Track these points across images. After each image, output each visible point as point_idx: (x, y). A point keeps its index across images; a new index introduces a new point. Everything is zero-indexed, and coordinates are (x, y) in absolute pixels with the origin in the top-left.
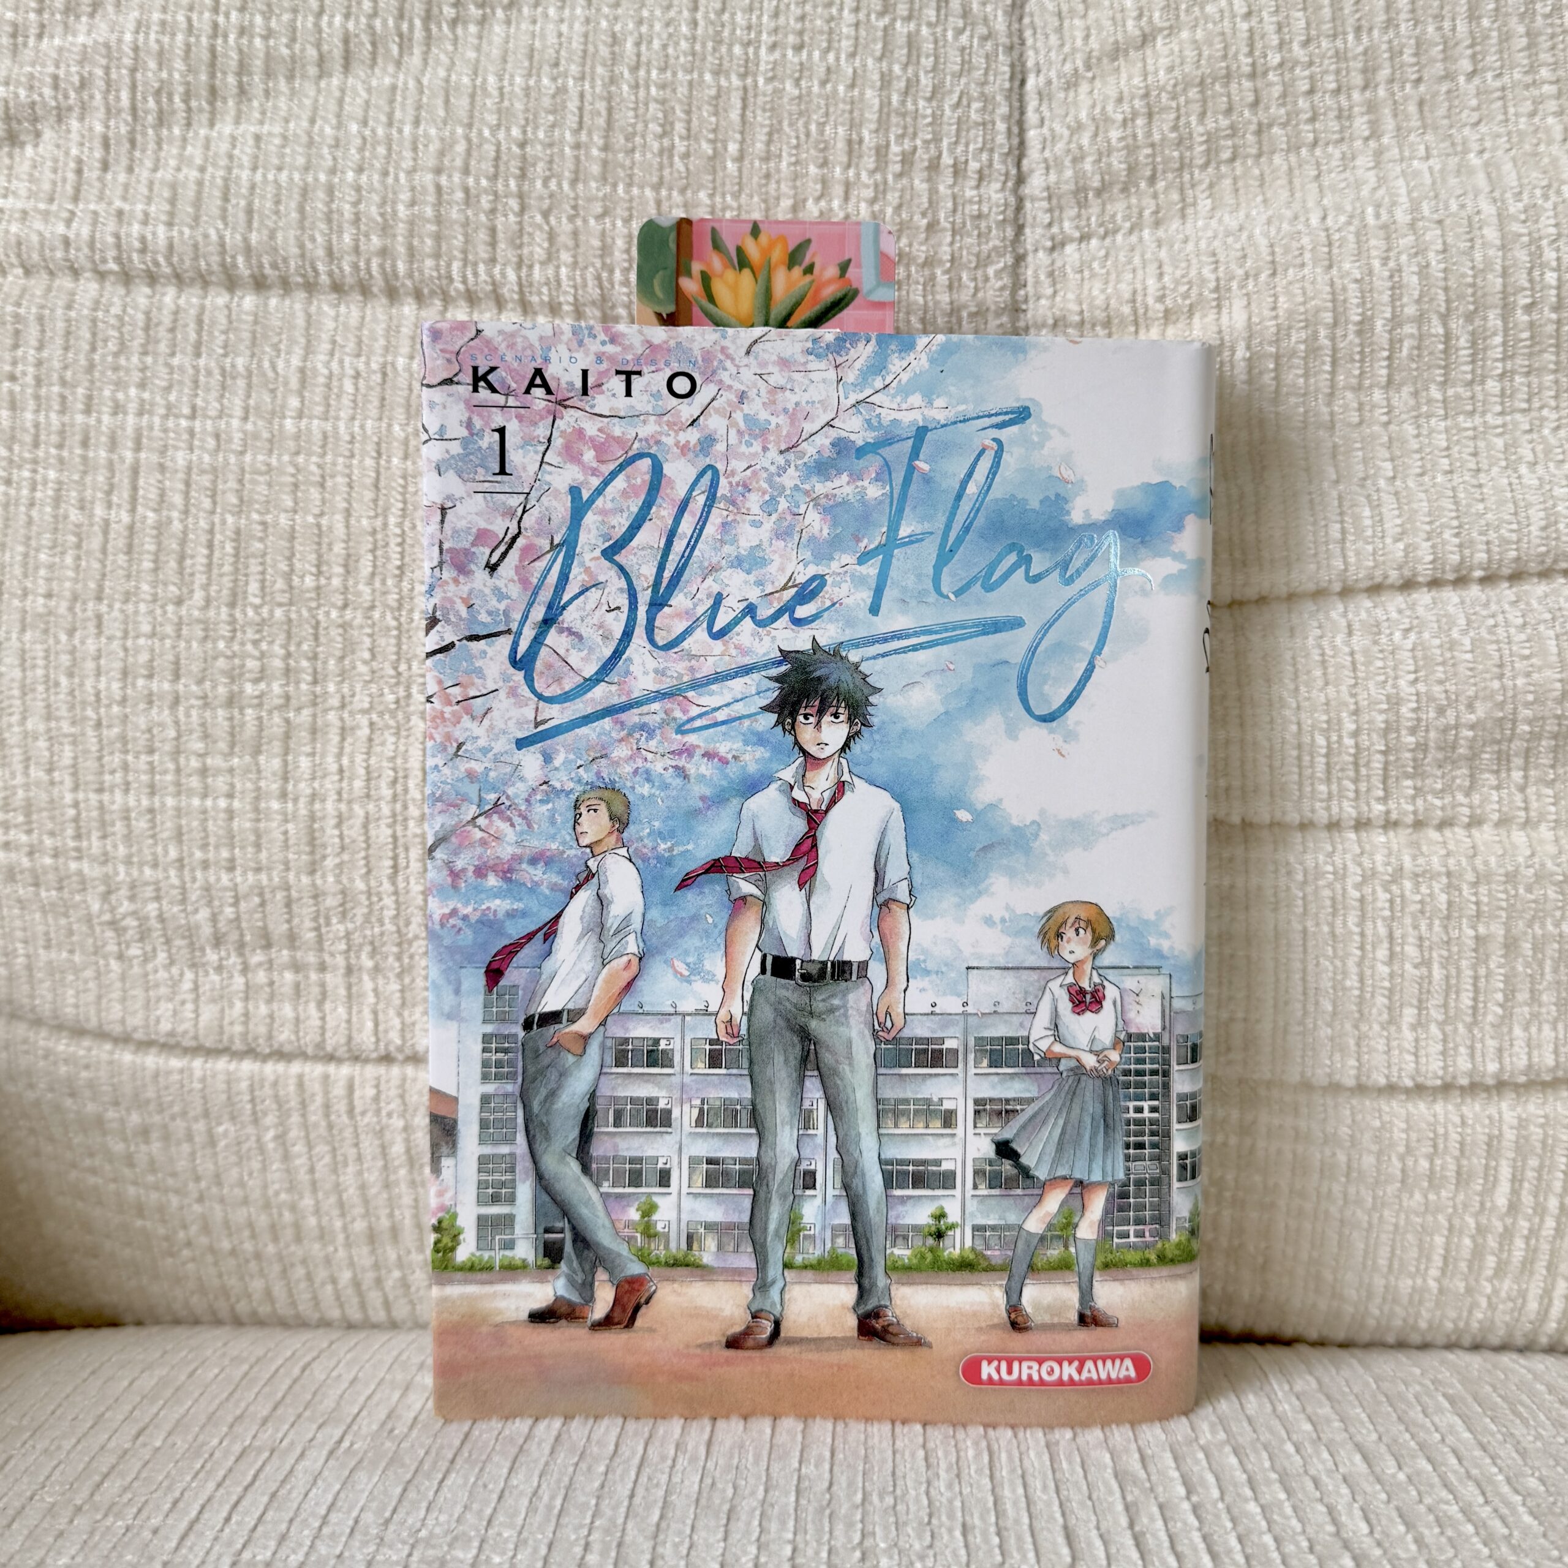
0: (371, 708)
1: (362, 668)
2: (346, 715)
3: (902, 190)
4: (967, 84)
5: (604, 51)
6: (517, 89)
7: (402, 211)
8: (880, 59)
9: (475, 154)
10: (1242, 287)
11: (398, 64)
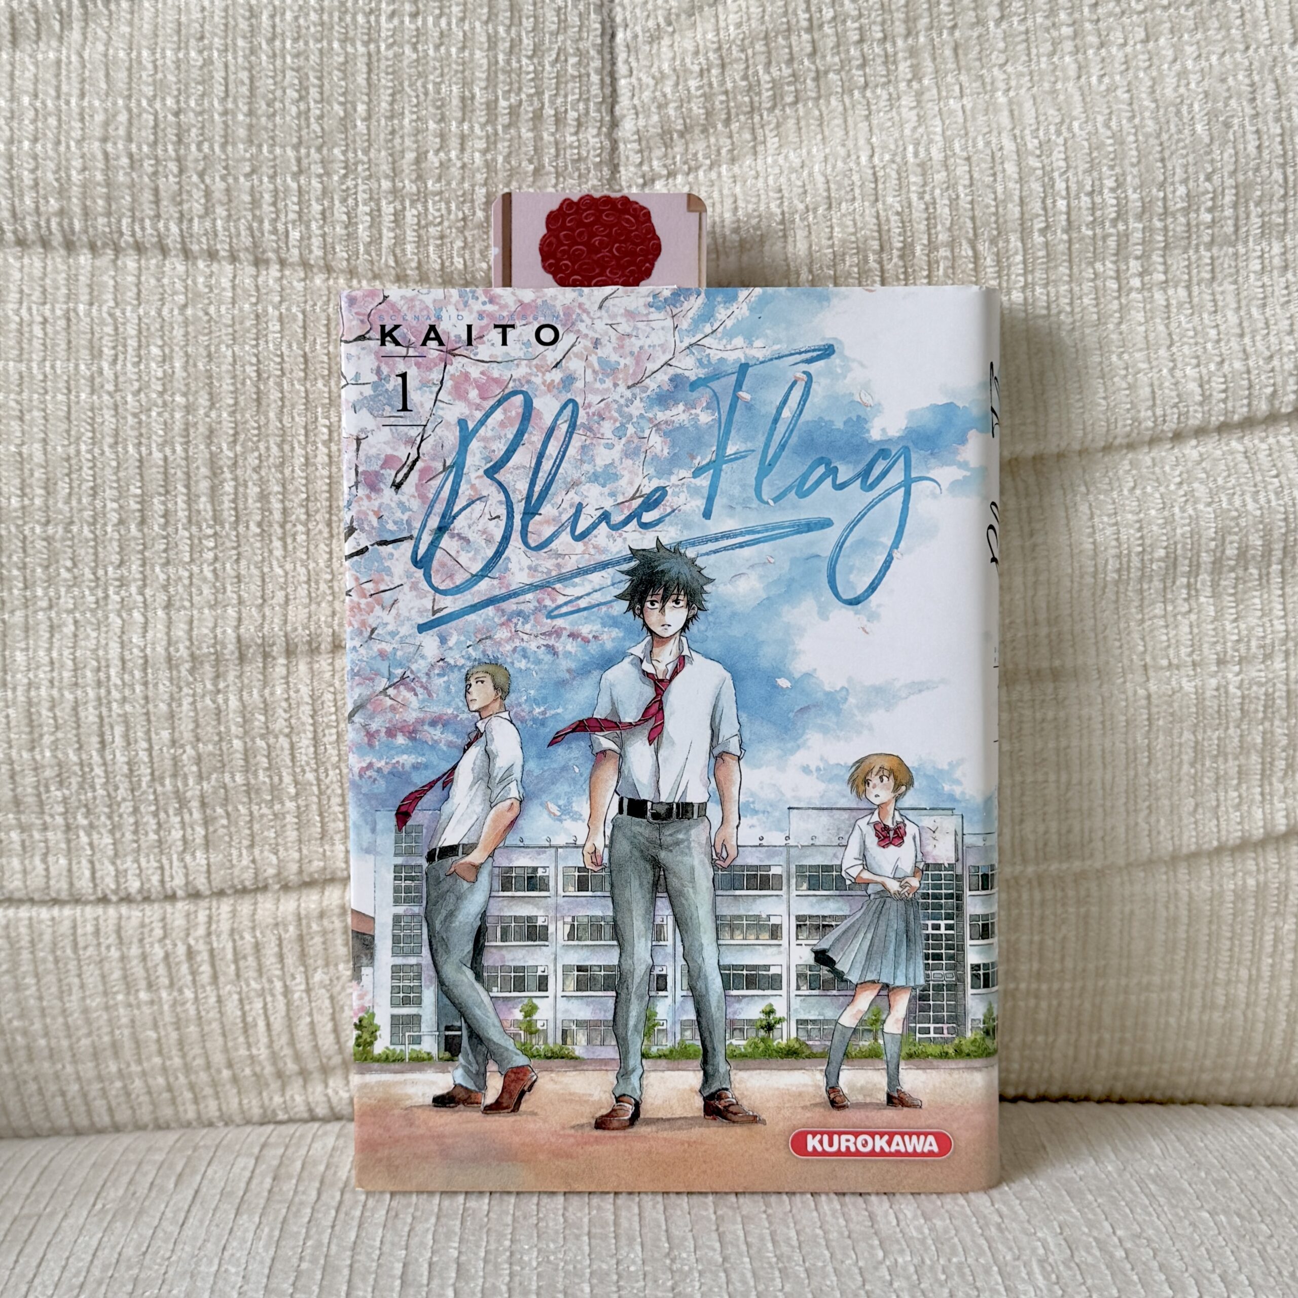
0: (75, 608)
1: (64, 574)
2: (53, 614)
3: (511, 140)
4: (564, 42)
5: (243, 25)
6: (169, 62)
7: (75, 176)
8: (487, 23)
9: (135, 122)
10: (802, 220)
11: (61, 39)
